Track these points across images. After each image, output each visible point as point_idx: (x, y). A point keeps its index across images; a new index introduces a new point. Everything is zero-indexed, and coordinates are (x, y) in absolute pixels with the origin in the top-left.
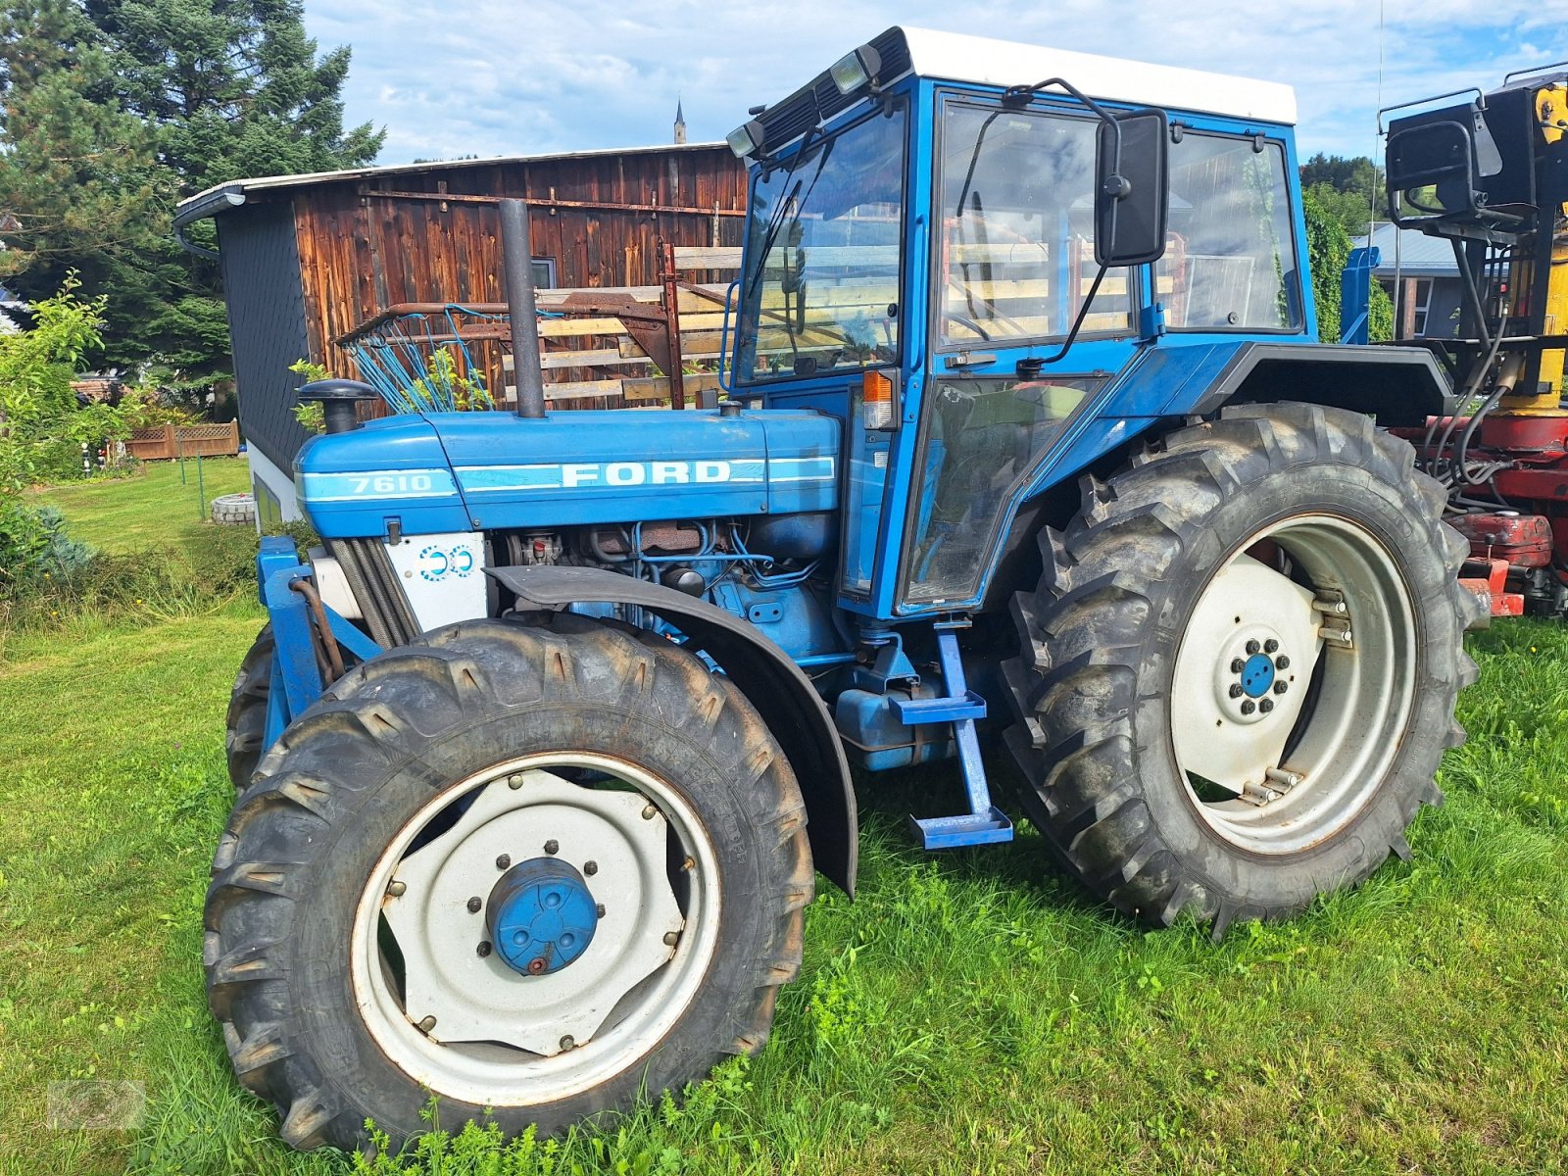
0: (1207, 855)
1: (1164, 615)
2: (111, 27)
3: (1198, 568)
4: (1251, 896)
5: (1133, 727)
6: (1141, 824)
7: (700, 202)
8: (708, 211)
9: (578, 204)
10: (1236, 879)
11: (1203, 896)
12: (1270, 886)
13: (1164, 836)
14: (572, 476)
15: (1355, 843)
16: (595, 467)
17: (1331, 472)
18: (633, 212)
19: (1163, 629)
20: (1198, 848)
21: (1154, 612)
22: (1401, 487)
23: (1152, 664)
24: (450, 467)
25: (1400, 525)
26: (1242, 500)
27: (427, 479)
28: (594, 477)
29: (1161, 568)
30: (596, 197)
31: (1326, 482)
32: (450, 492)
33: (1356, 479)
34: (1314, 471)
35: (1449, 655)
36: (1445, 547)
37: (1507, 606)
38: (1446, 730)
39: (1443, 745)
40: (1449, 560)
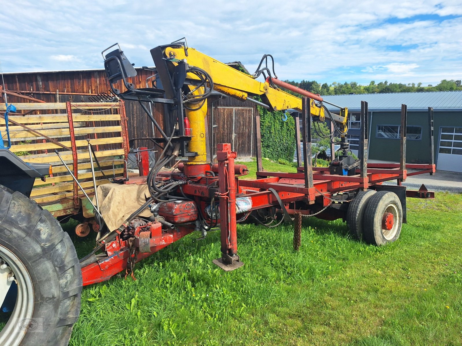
35: (53, 284)
36: (44, 236)
37: (163, 241)
38: (58, 319)
39: (58, 325)
40: (46, 242)
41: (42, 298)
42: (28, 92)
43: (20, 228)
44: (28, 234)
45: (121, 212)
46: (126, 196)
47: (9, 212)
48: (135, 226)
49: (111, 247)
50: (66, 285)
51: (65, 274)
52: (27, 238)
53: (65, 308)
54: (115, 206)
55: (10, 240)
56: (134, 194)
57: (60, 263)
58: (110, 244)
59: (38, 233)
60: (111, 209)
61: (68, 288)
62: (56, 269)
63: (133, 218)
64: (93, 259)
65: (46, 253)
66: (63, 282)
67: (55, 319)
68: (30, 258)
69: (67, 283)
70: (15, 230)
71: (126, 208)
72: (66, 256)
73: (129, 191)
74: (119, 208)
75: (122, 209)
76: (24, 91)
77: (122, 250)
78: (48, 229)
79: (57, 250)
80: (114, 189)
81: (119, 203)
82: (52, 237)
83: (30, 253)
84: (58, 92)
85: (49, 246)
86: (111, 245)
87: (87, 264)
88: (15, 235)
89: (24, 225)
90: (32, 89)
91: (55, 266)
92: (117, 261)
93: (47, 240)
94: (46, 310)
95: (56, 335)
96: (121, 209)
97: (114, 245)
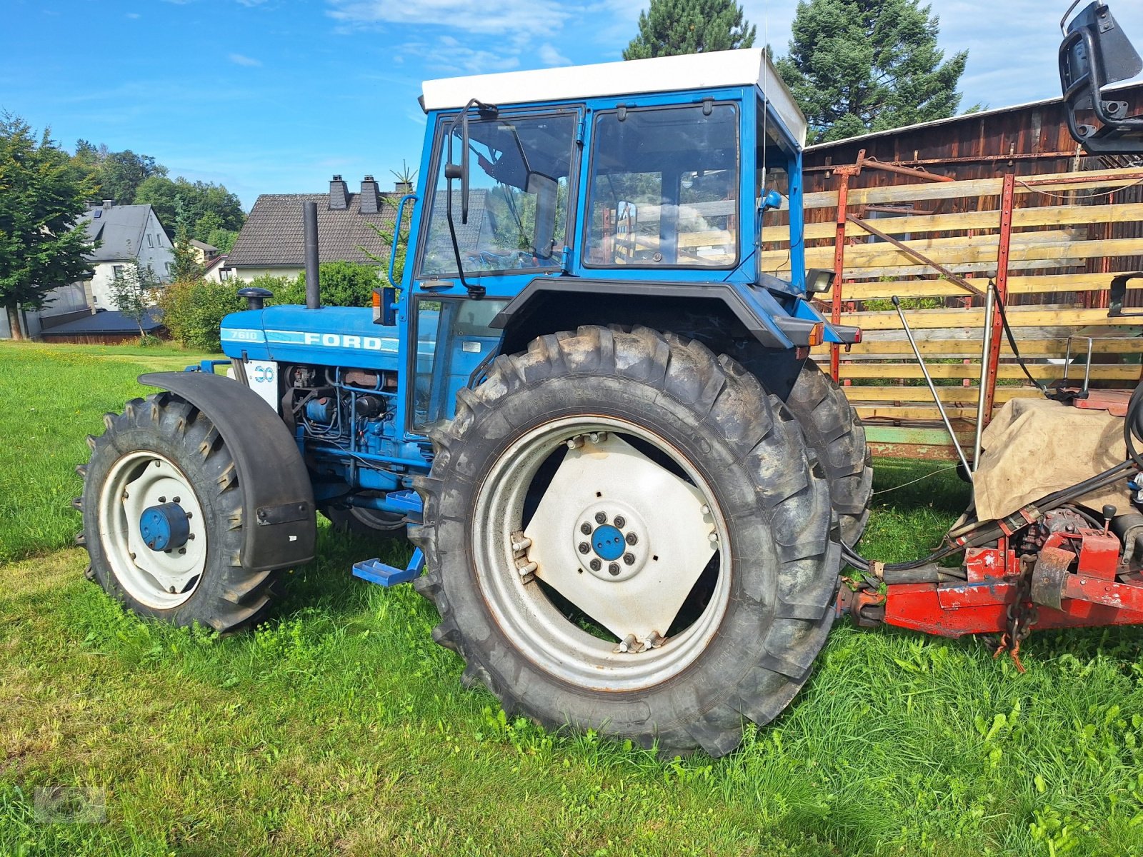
0: (494, 650)
1: (459, 464)
2: (809, 70)
3: (488, 437)
4: (528, 698)
5: (436, 535)
6: (444, 606)
7: (1062, 146)
8: (1068, 154)
9: (937, 161)
10: (516, 679)
11: (489, 679)
12: (546, 699)
13: (458, 620)
14: (309, 339)
15: (642, 708)
16: (318, 335)
17: (613, 384)
18: (990, 162)
19: (460, 474)
20: (486, 641)
21: (454, 461)
22: (697, 407)
23: (450, 496)
24: (263, 330)
25: (697, 440)
26: (525, 394)
27: (255, 334)
28: (318, 340)
29: (461, 431)
30: (955, 153)
31: (608, 391)
32: (263, 341)
33: (639, 392)
34: (593, 381)
35: (766, 578)
36: (765, 473)
37: (1117, 595)
38: (763, 651)
39: (763, 664)
40: (767, 486)
41: (743, 595)
42: (1002, 157)
43: (725, 444)
44: (738, 460)
45: (1029, 479)
46: (1060, 440)
47: (714, 408)
48: (1053, 528)
49: (979, 562)
50: (790, 590)
51: (793, 566)
52: (735, 468)
53: (782, 637)
54: (1016, 459)
55: (707, 462)
56: (1091, 440)
57: (786, 539)
58: (978, 552)
59: (757, 463)
60: (1001, 464)
61: (795, 599)
62: (775, 549)
63: (1054, 503)
64: (929, 574)
65: (764, 508)
66: (786, 580)
67: (759, 648)
68: (734, 508)
69: (794, 586)
70: (717, 446)
71: (1050, 471)
72: (803, 530)
73: (1075, 427)
74: (1028, 467)
75: (1037, 473)
76: (991, 157)
77: (1007, 579)
78: (778, 460)
79: (787, 510)
80: (1033, 414)
81: (1032, 453)
82: (782, 480)
83: (735, 497)
84: (1078, 151)
85: (771, 496)
86: (982, 556)
87: (911, 580)
88: (715, 455)
89: (733, 439)
90: (1012, 150)
91: (775, 541)
92: (985, 600)
93: (771, 483)
94: (745, 622)
95: (754, 682)
96: (1033, 472)
97: (989, 560)
